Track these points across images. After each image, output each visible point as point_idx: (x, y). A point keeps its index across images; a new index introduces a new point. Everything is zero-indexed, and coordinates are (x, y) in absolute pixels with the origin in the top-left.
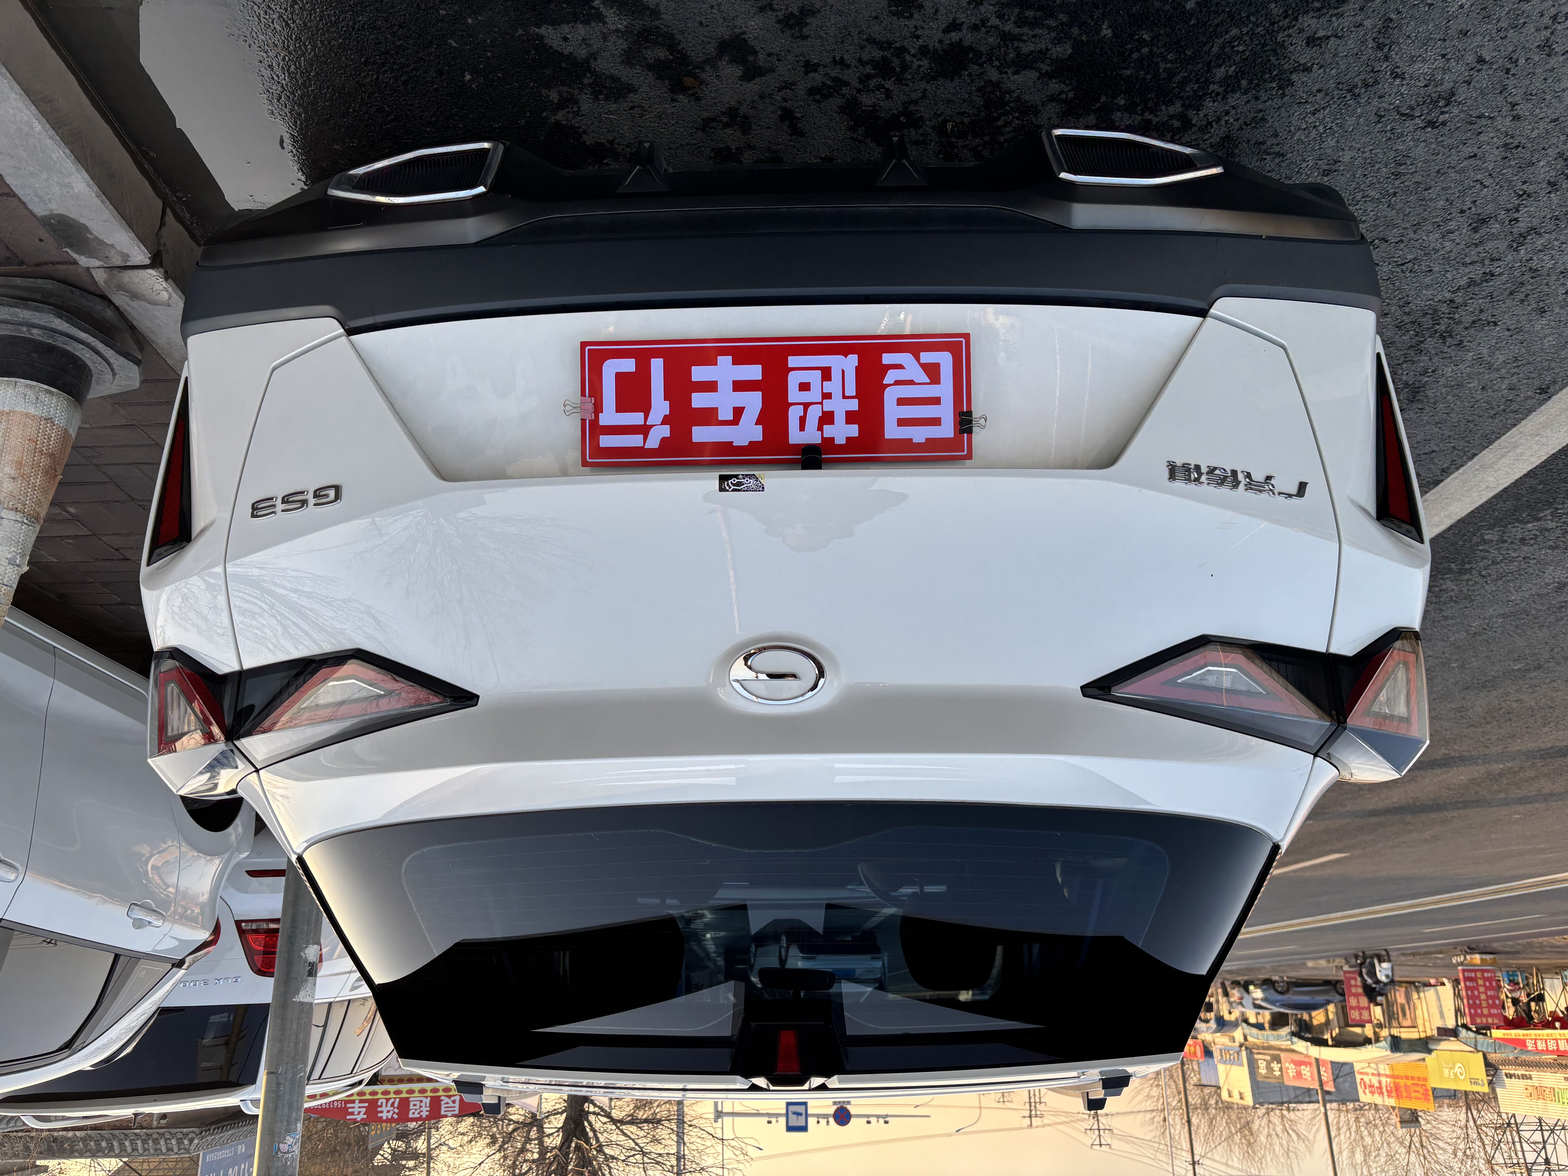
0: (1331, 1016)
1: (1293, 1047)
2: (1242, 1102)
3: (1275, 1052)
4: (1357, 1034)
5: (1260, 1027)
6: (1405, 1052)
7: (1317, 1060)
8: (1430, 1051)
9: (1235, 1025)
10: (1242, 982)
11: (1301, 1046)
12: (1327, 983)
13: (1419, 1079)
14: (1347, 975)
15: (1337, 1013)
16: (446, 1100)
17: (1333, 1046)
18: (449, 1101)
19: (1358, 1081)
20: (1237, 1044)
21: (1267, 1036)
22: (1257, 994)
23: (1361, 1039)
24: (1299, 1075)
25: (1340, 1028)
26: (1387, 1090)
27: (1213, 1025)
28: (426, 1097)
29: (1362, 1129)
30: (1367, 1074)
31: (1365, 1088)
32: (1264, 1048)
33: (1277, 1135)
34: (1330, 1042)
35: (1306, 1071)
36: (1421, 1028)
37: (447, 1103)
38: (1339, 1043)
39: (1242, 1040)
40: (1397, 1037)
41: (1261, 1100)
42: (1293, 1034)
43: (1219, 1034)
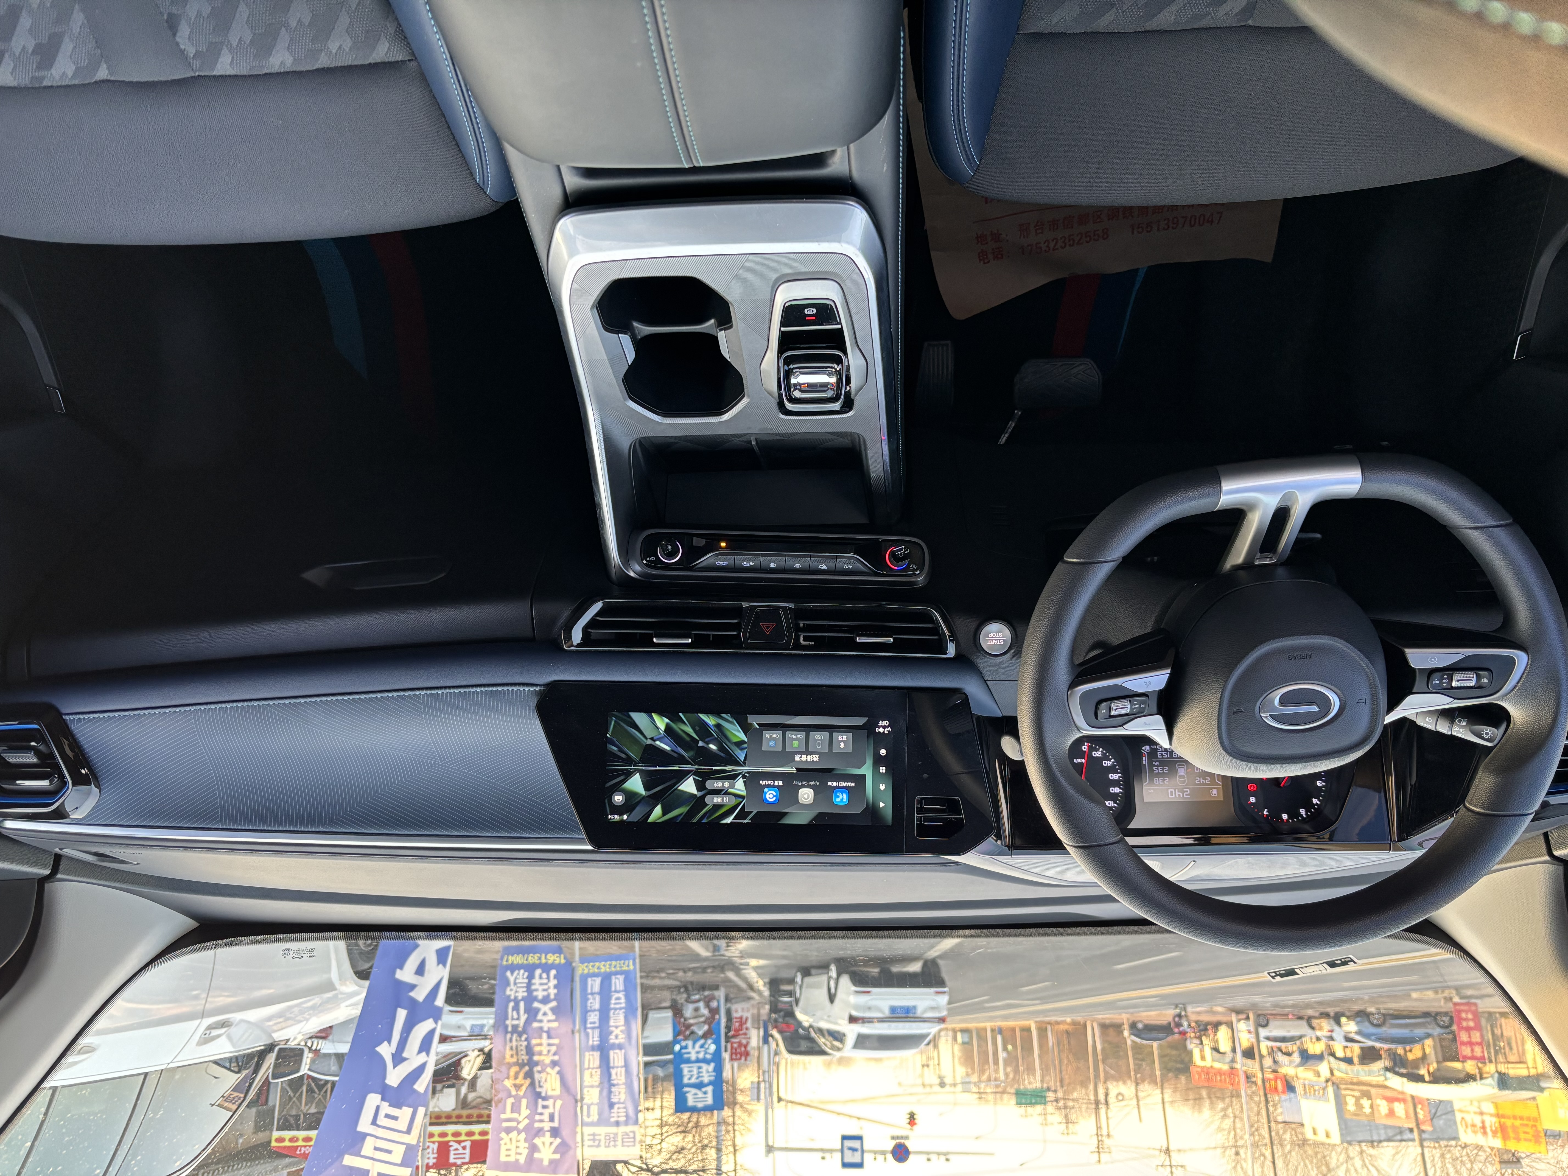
0: (1428, 1051)
1: (1387, 1083)
2: (1327, 1141)
3: (1365, 1088)
4: (1458, 1071)
5: (1349, 1061)
6: (1515, 1089)
7: (1413, 1097)
8: (1541, 1090)
9: (1320, 1057)
10: (1332, 1014)
11: (1396, 1082)
12: (1426, 1015)
13: (1529, 1119)
14: (1458, 1007)
15: (1435, 1047)
16: (456, 1145)
17: (1430, 1082)
18: (459, 1147)
19: (1458, 1119)
20: (1322, 1079)
21: (1358, 1071)
22: (1350, 1027)
23: (1462, 1075)
24: (1391, 1113)
25: (1438, 1062)
26: (1491, 1130)
27: (1296, 1058)
28: (434, 1142)
29: (1449, 1166)
30: (1468, 1112)
31: (1467, 1127)
32: (1353, 1084)
33: (1356, 1170)
34: (1427, 1078)
35: (1399, 1108)
36: (1531, 1064)
37: (457, 1149)
38: (1437, 1079)
39: (1328, 1075)
40: (1504, 1074)
41: (1349, 1139)
42: (1387, 1069)
43: (1302, 1069)
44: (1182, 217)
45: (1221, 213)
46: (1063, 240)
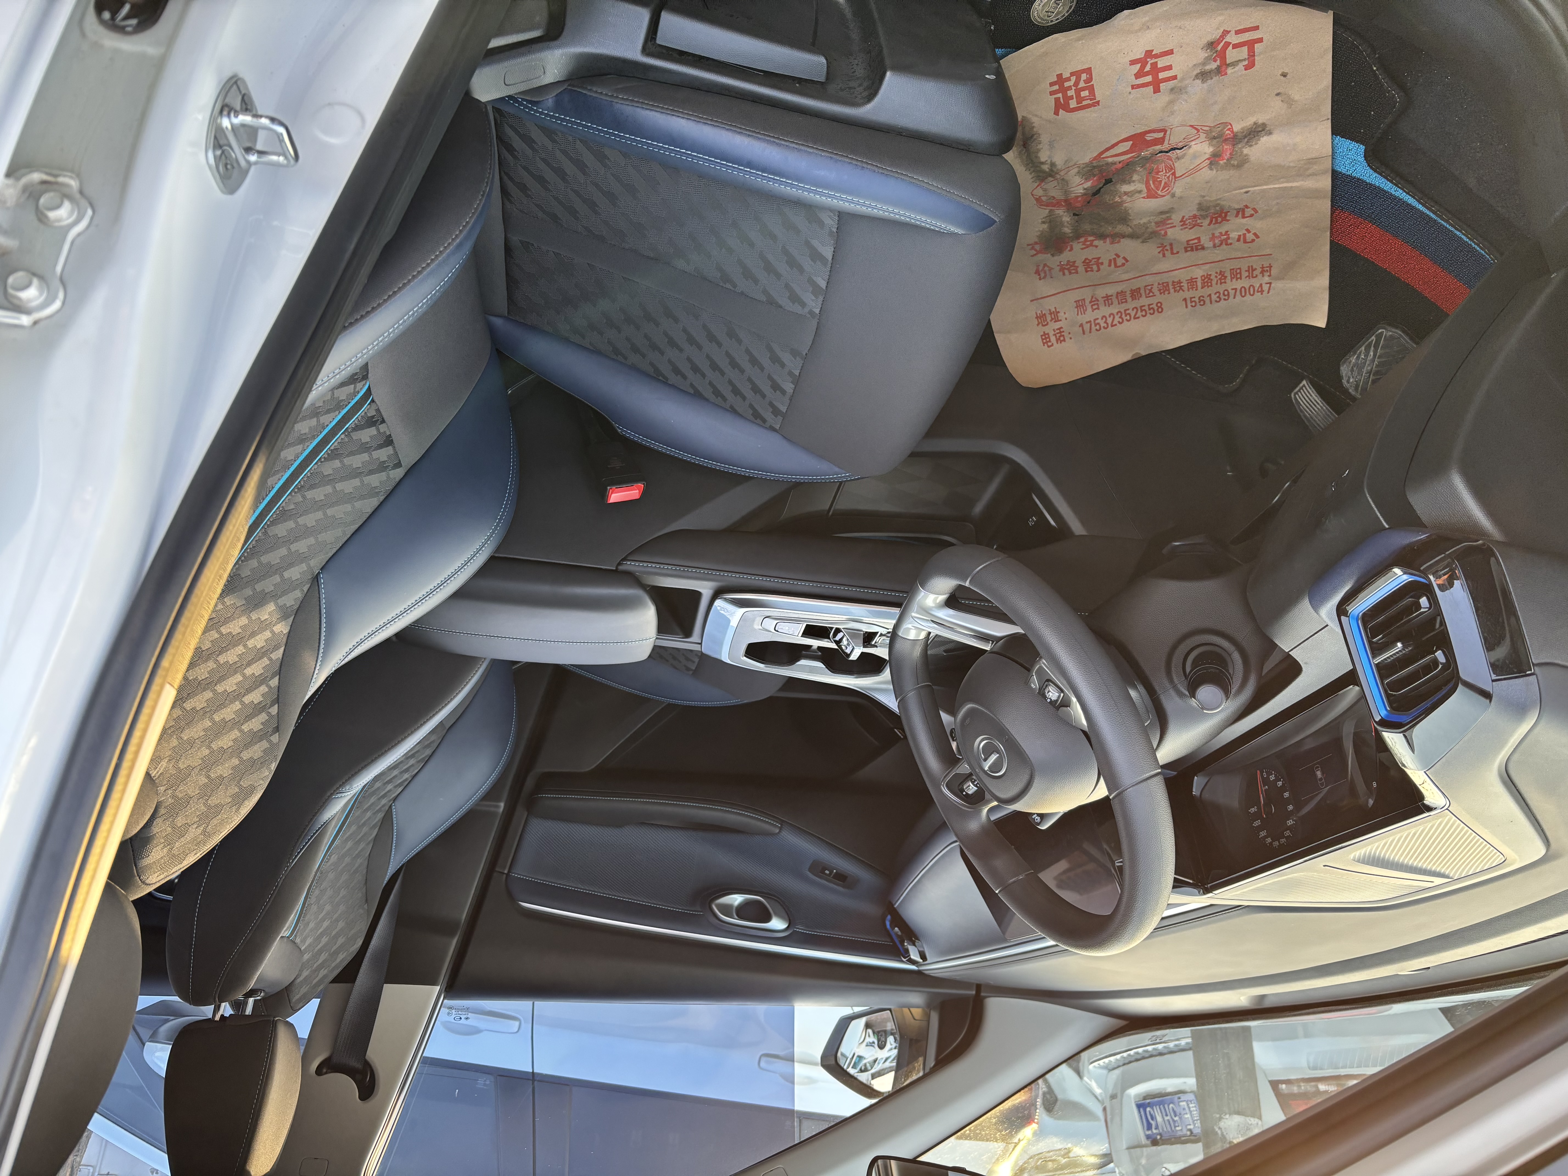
44: (1233, 289)
45: (1270, 283)
46: (1119, 314)
